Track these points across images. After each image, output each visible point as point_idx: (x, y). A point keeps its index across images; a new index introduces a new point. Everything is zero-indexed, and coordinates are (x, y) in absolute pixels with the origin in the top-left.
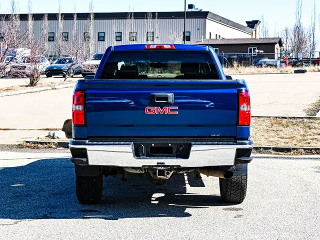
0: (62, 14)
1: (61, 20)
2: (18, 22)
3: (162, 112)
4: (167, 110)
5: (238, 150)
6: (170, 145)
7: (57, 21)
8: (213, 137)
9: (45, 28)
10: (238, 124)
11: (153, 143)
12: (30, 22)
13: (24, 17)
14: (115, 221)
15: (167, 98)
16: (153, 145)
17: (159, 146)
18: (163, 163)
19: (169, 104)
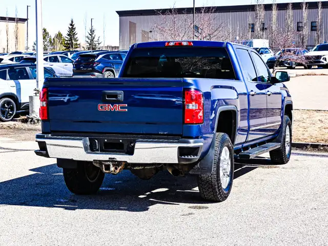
0: (307, 3)
1: (306, 9)
2: (262, 13)
3: (112, 109)
4: (118, 108)
5: (180, 148)
6: (121, 141)
7: (301, 10)
8: (161, 135)
9: (289, 18)
10: (183, 123)
11: (106, 139)
12: (275, 12)
13: (268, 7)
14: (73, 211)
15: (117, 95)
16: (106, 140)
17: (111, 141)
18: (114, 158)
19: (119, 102)
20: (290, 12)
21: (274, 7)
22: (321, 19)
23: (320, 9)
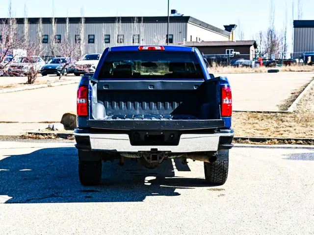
0: (55, 18)
2: (14, 26)
5: (221, 137)
6: (162, 133)
7: (50, 24)
9: (40, 31)
10: (221, 115)
13: (20, 21)
16: (147, 133)
17: (152, 134)
20: (41, 25)
21: (26, 21)
22: (69, 33)
23: (67, 23)
